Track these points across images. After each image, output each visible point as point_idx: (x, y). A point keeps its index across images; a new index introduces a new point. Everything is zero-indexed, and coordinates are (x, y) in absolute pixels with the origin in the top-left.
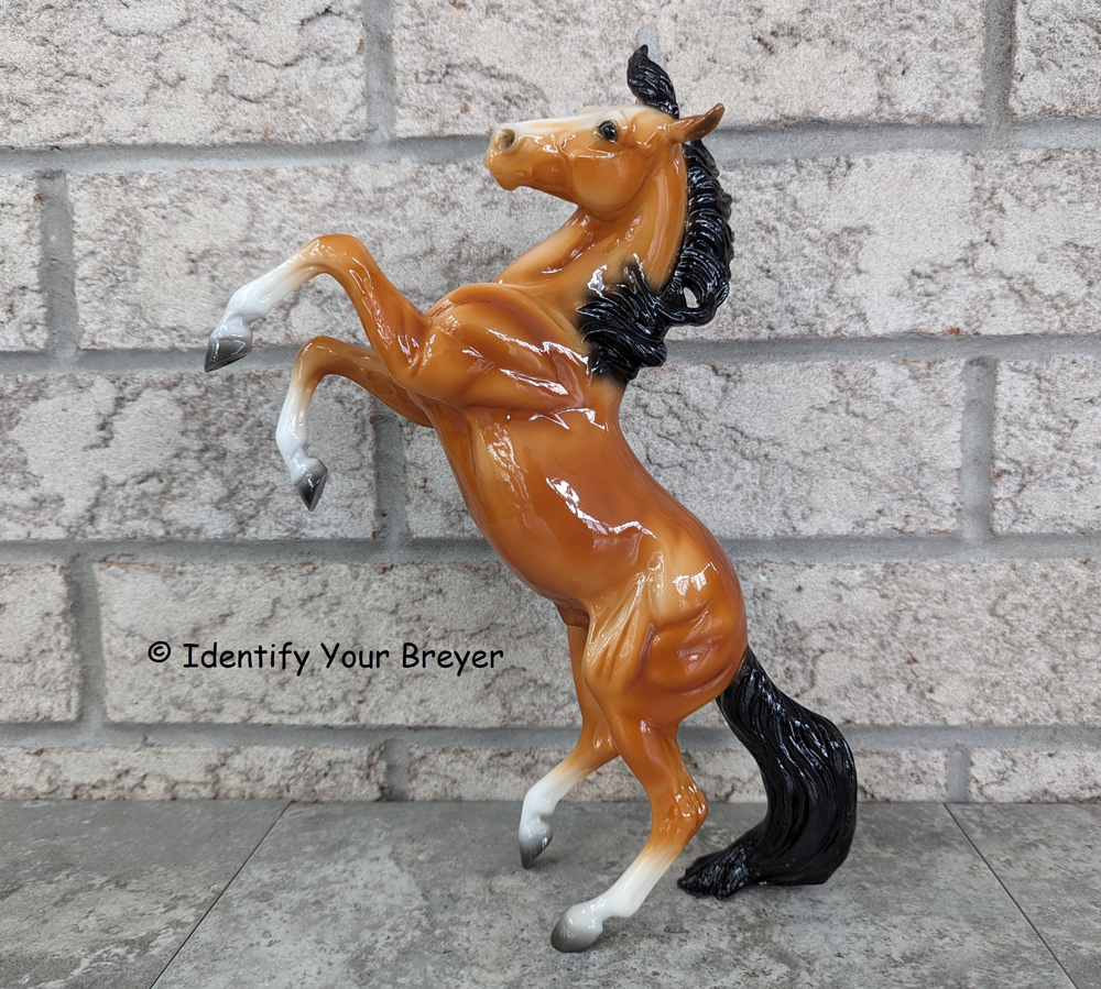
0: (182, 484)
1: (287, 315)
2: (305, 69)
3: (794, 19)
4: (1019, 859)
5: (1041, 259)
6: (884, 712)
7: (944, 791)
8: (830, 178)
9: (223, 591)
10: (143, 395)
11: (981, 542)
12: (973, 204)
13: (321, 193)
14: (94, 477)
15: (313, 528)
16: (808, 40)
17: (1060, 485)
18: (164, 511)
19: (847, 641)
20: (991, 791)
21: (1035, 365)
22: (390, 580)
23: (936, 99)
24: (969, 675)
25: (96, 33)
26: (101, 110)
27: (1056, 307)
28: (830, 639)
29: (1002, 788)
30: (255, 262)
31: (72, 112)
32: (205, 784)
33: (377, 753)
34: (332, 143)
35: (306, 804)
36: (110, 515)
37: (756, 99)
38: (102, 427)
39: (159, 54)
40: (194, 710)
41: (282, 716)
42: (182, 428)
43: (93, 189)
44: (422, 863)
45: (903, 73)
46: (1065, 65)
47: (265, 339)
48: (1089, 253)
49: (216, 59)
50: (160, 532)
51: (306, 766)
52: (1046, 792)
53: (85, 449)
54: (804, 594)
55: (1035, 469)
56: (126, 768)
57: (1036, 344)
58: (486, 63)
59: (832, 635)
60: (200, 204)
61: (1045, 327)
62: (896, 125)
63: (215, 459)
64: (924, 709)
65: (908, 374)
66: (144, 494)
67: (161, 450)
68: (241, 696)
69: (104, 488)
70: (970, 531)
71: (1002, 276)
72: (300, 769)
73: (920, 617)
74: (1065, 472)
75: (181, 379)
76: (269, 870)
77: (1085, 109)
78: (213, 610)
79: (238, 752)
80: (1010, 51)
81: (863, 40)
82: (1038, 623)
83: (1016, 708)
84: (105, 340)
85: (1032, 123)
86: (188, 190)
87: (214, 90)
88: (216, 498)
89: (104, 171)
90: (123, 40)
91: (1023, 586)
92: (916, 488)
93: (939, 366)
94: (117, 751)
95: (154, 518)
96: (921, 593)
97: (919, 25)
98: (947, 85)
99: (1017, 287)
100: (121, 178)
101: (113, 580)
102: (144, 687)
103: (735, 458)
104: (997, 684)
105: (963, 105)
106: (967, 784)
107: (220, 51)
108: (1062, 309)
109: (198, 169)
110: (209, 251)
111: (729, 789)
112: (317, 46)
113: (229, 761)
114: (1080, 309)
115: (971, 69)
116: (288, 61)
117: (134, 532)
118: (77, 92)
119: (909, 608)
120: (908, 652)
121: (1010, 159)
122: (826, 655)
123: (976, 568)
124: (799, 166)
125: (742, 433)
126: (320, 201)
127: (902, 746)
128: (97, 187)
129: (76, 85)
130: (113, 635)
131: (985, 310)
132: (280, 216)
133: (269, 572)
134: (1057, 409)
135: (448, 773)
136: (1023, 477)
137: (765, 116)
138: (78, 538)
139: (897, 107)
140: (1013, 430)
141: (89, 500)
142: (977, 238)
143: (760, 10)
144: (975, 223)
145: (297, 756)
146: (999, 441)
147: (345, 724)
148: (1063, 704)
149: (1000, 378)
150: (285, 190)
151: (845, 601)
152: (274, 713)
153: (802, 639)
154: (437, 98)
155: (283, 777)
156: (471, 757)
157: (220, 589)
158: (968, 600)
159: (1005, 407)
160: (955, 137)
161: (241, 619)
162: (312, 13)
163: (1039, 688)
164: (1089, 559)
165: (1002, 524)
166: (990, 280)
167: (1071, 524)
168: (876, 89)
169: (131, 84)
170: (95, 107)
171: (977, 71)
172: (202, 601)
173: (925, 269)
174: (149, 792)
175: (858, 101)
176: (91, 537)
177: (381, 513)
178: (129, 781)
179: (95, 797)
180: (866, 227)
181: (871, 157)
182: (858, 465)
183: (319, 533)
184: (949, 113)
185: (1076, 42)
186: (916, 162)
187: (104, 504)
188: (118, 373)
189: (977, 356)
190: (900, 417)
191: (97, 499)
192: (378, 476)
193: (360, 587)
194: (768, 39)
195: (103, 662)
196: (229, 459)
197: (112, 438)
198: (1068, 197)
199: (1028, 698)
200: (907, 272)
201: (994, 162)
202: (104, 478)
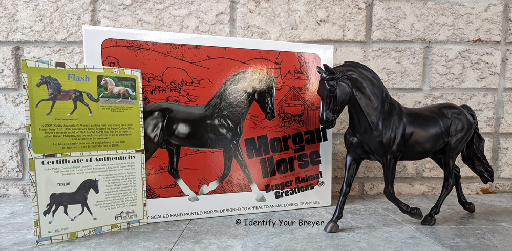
29: (372, 192)
37: (316, 35)
58: (257, 25)
62: (347, 42)
105: (361, 38)
106: (363, 191)
154: (246, 33)
160: (359, 44)
175: (339, 36)
184: (359, 39)
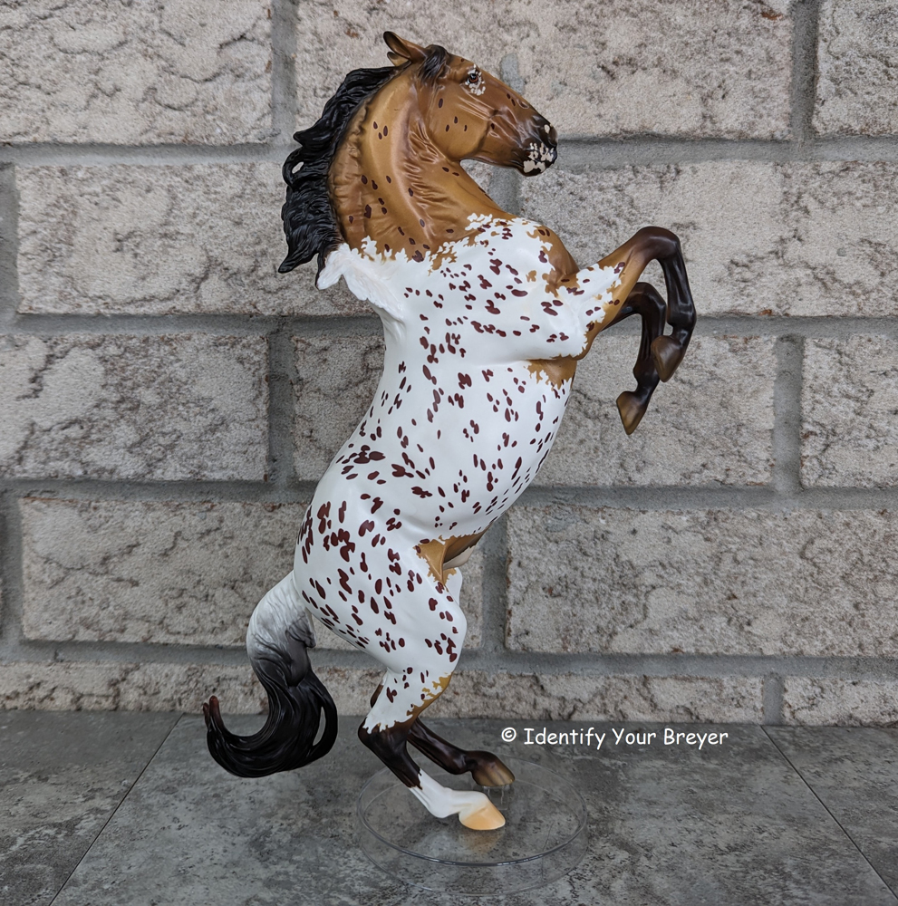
0: (99, 431)
1: (198, 288)
2: (222, 84)
3: (632, 52)
4: (826, 771)
5: (841, 253)
6: (708, 642)
7: (760, 714)
8: (662, 182)
9: (131, 524)
10: (71, 353)
11: (791, 494)
12: (782, 206)
13: (231, 186)
14: (24, 423)
15: (212, 471)
16: (644, 69)
17: (859, 445)
18: (83, 454)
19: (676, 579)
20: (802, 715)
21: (837, 342)
22: (278, 517)
23: (751, 118)
24: (781, 611)
25: (46, 49)
26: (48, 114)
27: (854, 293)
28: (661, 577)
30: (172, 242)
31: (23, 114)
32: (107, 697)
34: (242, 144)
35: (197, 716)
36: (36, 456)
38: (33, 380)
39: (100, 69)
40: (101, 630)
41: (178, 637)
42: (103, 382)
43: (38, 179)
45: (723, 97)
46: (859, 92)
47: (178, 308)
48: (881, 248)
49: (147, 74)
50: (80, 472)
51: (197, 682)
52: (851, 717)
53: (18, 398)
54: (638, 537)
55: (838, 431)
56: (38, 681)
57: (837, 324)
59: (662, 573)
60: (127, 193)
61: (844, 310)
63: (130, 409)
64: (743, 640)
65: (728, 347)
66: (67, 439)
67: (83, 401)
68: (142, 618)
69: (32, 433)
70: (782, 484)
71: (808, 266)
72: (192, 685)
73: (739, 558)
74: (863, 434)
75: (104, 340)
77: (876, 129)
78: (123, 542)
79: (137, 668)
80: (813, 80)
81: (690, 69)
82: (841, 565)
83: (823, 641)
84: (41, 306)
85: (832, 139)
86: (119, 182)
87: (144, 100)
88: (129, 443)
89: (48, 164)
90: (69, 56)
91: (828, 533)
92: (735, 446)
93: (754, 341)
94: (31, 665)
95: (74, 460)
96: (739, 537)
97: (736, 58)
98: (760, 108)
99: (821, 276)
100: (63, 172)
101: (36, 513)
102: (57, 609)
103: (579, 416)
104: (807, 619)
107: (151, 68)
108: (858, 295)
109: (128, 164)
110: (133, 233)
111: (572, 709)
112: (232, 65)
113: (129, 677)
114: (874, 295)
115: (780, 94)
116: (208, 77)
117: (56, 471)
118: (28, 99)
119: (729, 551)
120: (729, 589)
121: (813, 169)
122: (657, 590)
123: (788, 517)
124: (636, 172)
125: (585, 396)
126: (230, 193)
127: (724, 673)
128: (41, 177)
129: (28, 93)
130: (33, 562)
131: (794, 295)
132: (195, 205)
133: (172, 509)
134: (856, 380)
136: (827, 438)
137: (608, 130)
138: (7, 476)
139: (718, 125)
140: (818, 397)
141: (18, 443)
142: (786, 235)
143: (603, 44)
144: (784, 222)
145: (190, 673)
146: (807, 406)
147: (233, 645)
148: (865, 638)
149: (807, 353)
150: (200, 183)
151: (673, 542)
152: (171, 633)
153: (636, 576)
155: (176, 692)
156: (344, 676)
157: (129, 522)
158: (781, 545)
159: (811, 378)
161: (146, 550)
162: (230, 39)
163: (843, 623)
164: (885, 511)
165: (810, 477)
166: (797, 270)
167: (869, 480)
168: (700, 110)
169: (74, 94)
170: (43, 111)
171: (786, 97)
172: (112, 533)
173: (742, 259)
174: (58, 703)
176: (18, 475)
177: (271, 459)
178: (40, 693)
179: (8, 707)
180: (692, 224)
181: (697, 165)
182: (685, 425)
183: (217, 476)
185: (869, 73)
186: (734, 170)
187: (32, 447)
188: (50, 334)
189: (787, 333)
190: (721, 384)
191: (26, 442)
192: (270, 427)
193: (251, 523)
194: (611, 67)
195: (22, 586)
196: (142, 410)
197: (41, 390)
198: (862, 201)
199: (834, 633)
200: (727, 262)
201: (800, 172)
202: (33, 424)
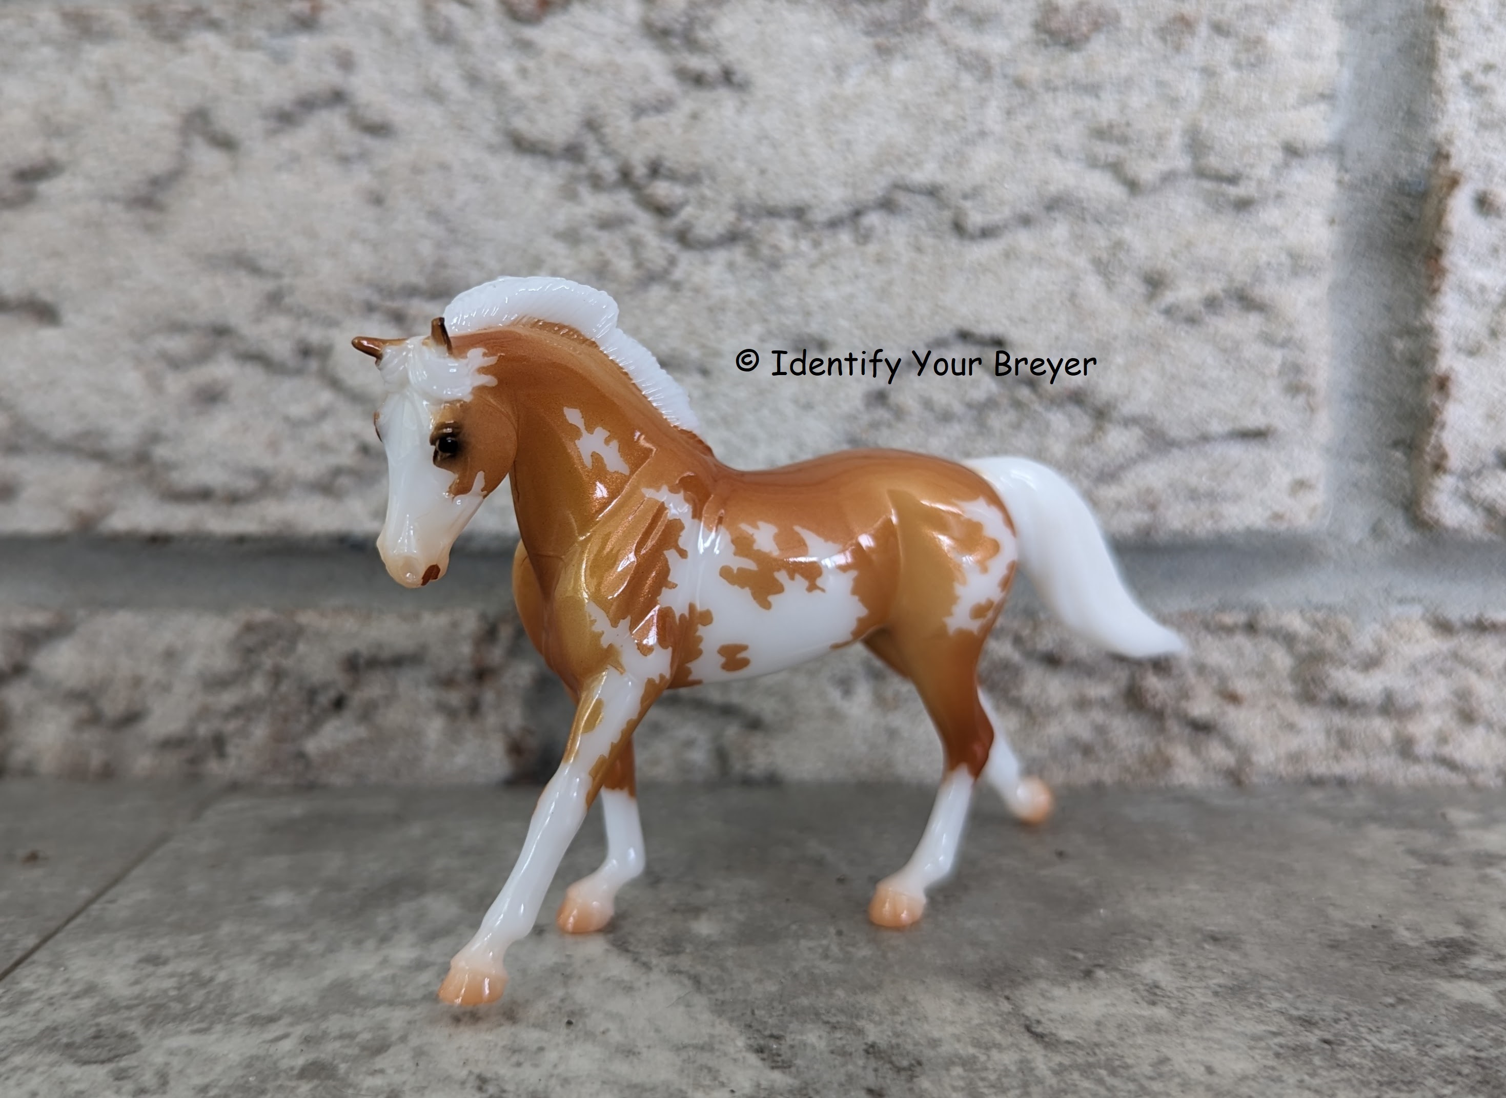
22: (559, 43)
33: (505, 633)
35: (276, 792)
41: (203, 506)
44: (712, 944)
51: (277, 675)
68: (77, 442)
72: (258, 686)
76: (132, 958)
79: (67, 627)
113: (38, 661)
135: (735, 698)
145: (251, 640)
152: (178, 496)
155: (204, 712)
161: (80, 185)
